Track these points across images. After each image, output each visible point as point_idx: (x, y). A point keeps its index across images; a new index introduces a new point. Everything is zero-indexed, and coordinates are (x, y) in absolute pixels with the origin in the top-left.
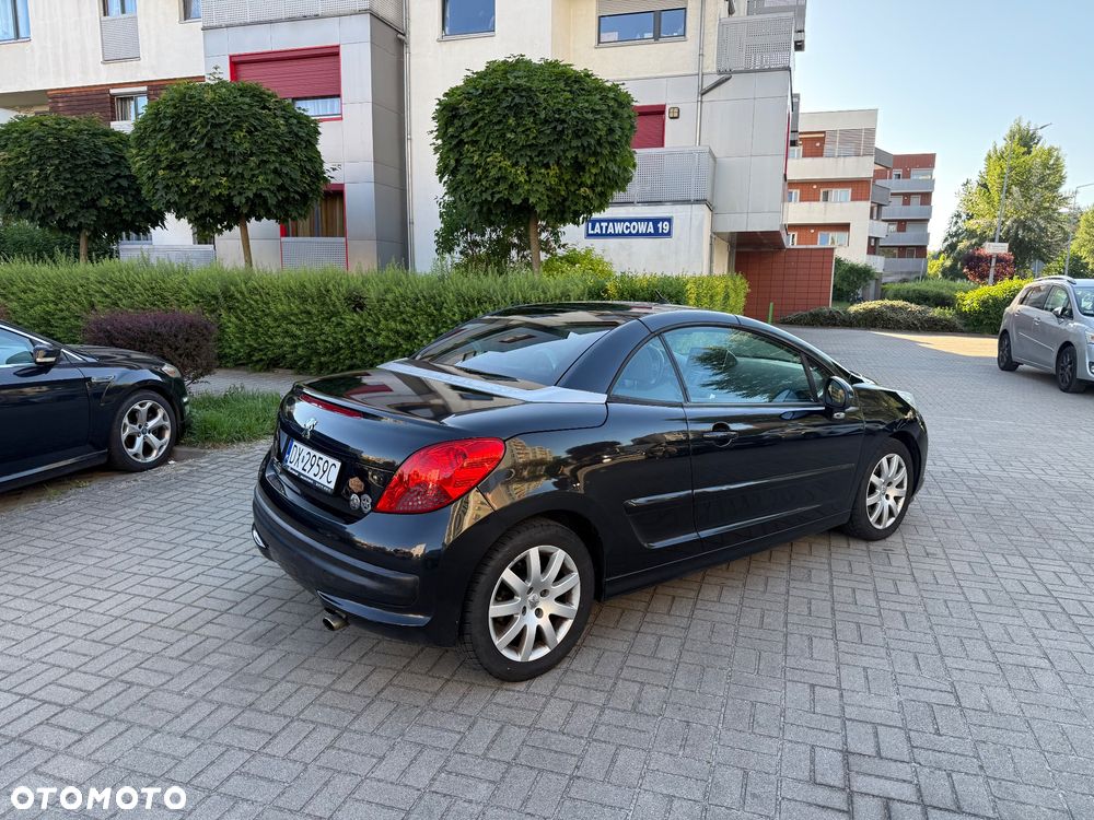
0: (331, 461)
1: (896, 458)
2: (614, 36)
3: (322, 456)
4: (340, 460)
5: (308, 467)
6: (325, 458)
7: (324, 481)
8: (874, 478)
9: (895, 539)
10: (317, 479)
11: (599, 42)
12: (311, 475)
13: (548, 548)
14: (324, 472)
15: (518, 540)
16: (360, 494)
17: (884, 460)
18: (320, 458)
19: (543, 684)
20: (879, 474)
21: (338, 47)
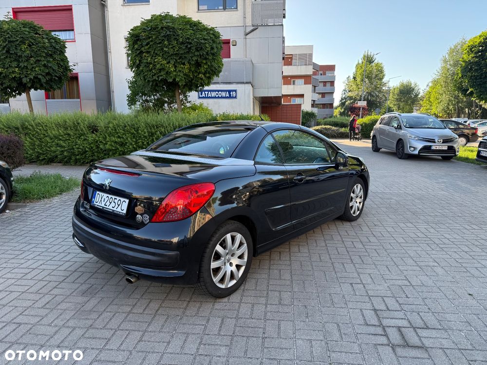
0: (122, 200)
1: (359, 186)
2: (205, 7)
3: (116, 197)
4: (127, 198)
5: (108, 204)
6: (118, 198)
7: (119, 210)
8: (352, 195)
9: (360, 220)
10: (114, 209)
11: (199, 10)
12: (110, 207)
13: (234, 234)
14: (119, 205)
15: (222, 230)
16: (142, 215)
17: (355, 186)
18: (115, 199)
19: (235, 297)
20: (353, 193)
21: (71, 6)
